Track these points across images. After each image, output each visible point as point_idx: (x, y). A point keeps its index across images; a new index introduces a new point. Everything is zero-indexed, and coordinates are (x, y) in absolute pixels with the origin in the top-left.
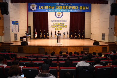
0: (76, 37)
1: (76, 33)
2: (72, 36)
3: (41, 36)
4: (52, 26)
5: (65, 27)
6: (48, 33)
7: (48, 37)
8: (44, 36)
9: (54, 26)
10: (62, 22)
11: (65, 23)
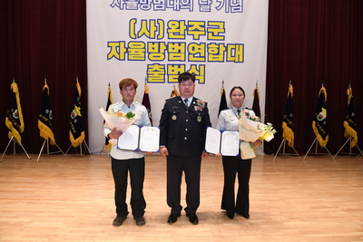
0: (322, 142)
1: (324, 113)
2: (289, 134)
3: (15, 135)
4: (120, 51)
5: (233, 53)
6: (77, 111)
7: (75, 142)
8: (46, 132)
9: (136, 51)
10: (206, 17)
11: (232, 20)
